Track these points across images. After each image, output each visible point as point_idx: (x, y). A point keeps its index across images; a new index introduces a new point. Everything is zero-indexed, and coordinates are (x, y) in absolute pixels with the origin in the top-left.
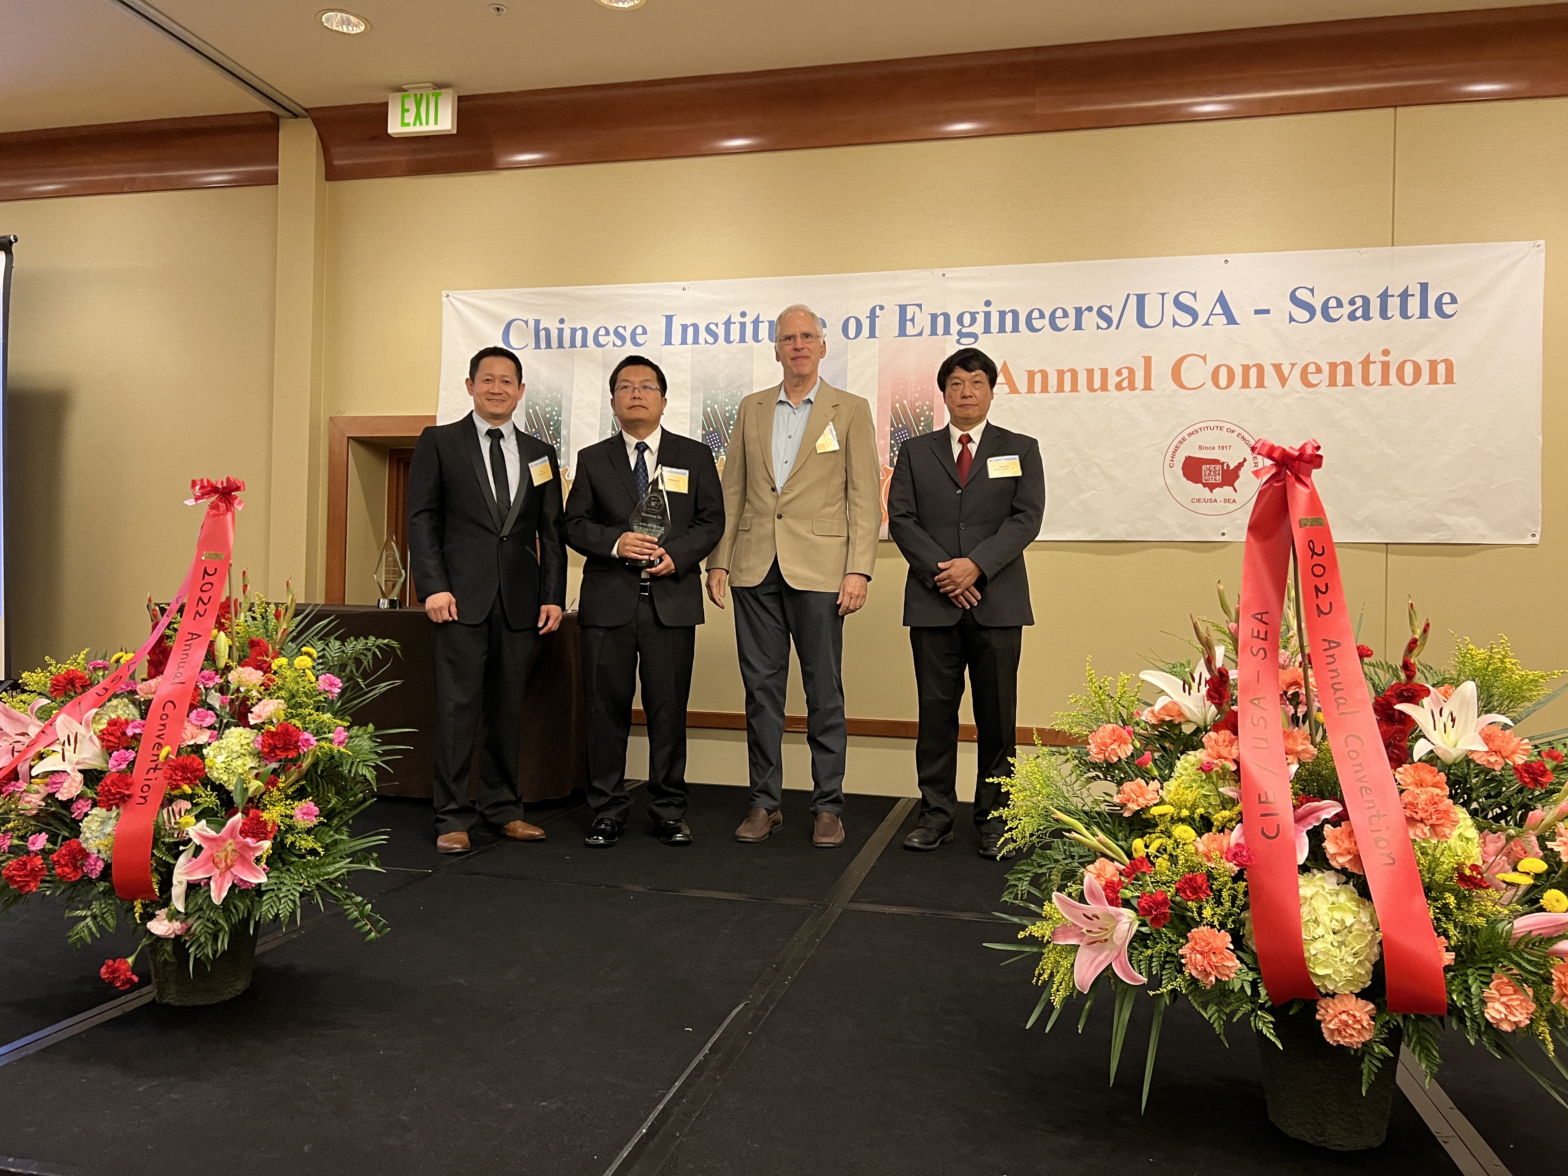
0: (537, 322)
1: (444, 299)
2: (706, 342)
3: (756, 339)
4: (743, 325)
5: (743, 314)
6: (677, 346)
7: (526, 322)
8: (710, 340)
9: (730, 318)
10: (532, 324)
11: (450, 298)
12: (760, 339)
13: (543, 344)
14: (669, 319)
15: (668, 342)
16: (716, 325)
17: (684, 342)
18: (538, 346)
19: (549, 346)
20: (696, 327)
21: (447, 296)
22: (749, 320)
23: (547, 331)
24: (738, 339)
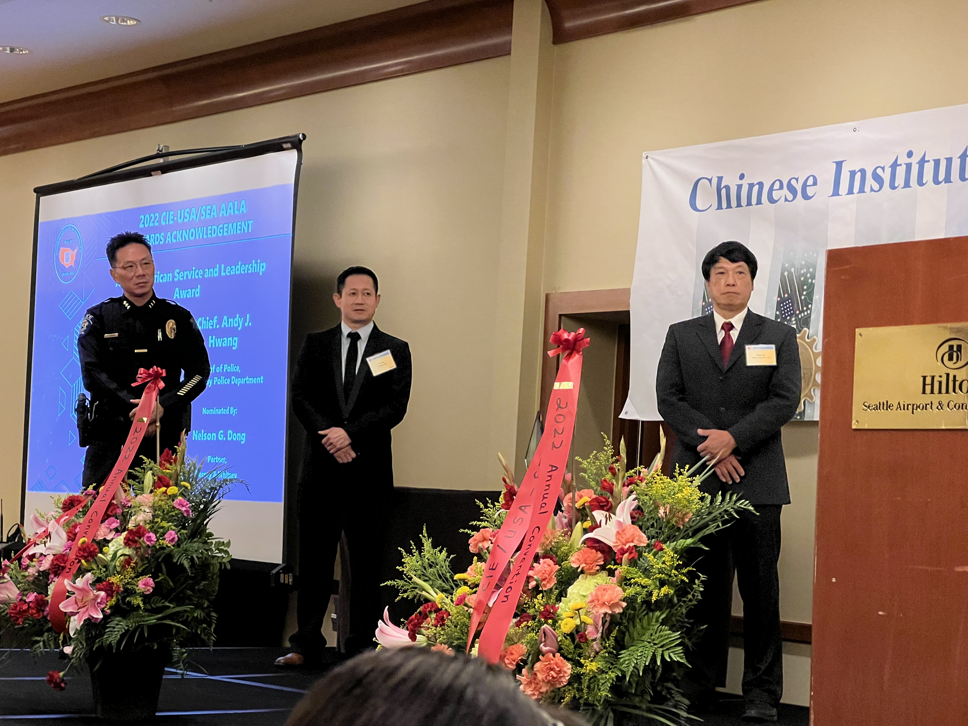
0: (720, 179)
1: (644, 161)
2: (872, 190)
3: (920, 183)
4: (909, 166)
5: (910, 154)
6: (844, 196)
7: (710, 181)
8: (876, 186)
9: (896, 160)
10: (715, 181)
11: (649, 159)
12: (924, 182)
13: (724, 205)
14: (839, 165)
15: (836, 193)
16: (883, 168)
17: (850, 192)
18: (720, 207)
19: (729, 206)
20: (863, 172)
21: (647, 157)
22: (915, 160)
23: (727, 188)
24: (902, 184)
